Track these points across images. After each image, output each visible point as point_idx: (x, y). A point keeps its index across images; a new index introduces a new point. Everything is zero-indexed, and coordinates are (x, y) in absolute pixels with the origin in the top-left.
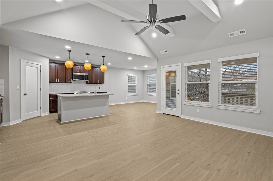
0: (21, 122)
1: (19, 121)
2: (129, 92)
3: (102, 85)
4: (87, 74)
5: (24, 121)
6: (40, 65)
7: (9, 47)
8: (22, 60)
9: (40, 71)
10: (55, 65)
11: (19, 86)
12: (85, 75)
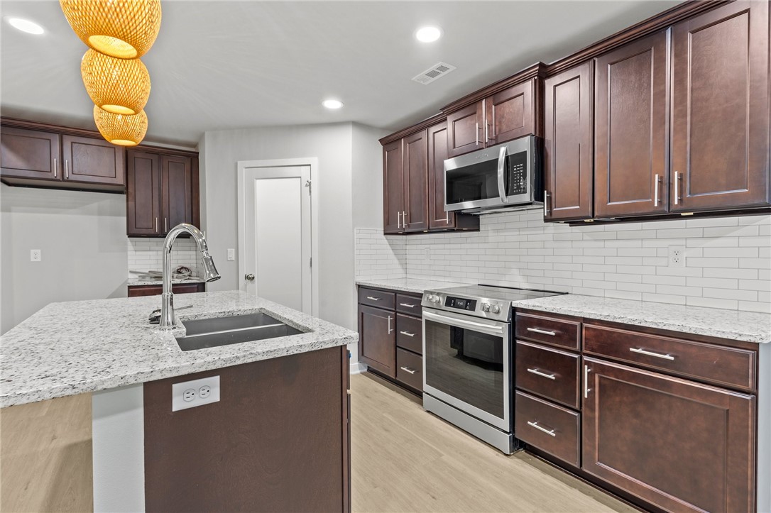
7: (206, 133)
8: (239, 163)
9: (310, 188)
10: (398, 148)
11: (234, 250)
12: (507, 158)
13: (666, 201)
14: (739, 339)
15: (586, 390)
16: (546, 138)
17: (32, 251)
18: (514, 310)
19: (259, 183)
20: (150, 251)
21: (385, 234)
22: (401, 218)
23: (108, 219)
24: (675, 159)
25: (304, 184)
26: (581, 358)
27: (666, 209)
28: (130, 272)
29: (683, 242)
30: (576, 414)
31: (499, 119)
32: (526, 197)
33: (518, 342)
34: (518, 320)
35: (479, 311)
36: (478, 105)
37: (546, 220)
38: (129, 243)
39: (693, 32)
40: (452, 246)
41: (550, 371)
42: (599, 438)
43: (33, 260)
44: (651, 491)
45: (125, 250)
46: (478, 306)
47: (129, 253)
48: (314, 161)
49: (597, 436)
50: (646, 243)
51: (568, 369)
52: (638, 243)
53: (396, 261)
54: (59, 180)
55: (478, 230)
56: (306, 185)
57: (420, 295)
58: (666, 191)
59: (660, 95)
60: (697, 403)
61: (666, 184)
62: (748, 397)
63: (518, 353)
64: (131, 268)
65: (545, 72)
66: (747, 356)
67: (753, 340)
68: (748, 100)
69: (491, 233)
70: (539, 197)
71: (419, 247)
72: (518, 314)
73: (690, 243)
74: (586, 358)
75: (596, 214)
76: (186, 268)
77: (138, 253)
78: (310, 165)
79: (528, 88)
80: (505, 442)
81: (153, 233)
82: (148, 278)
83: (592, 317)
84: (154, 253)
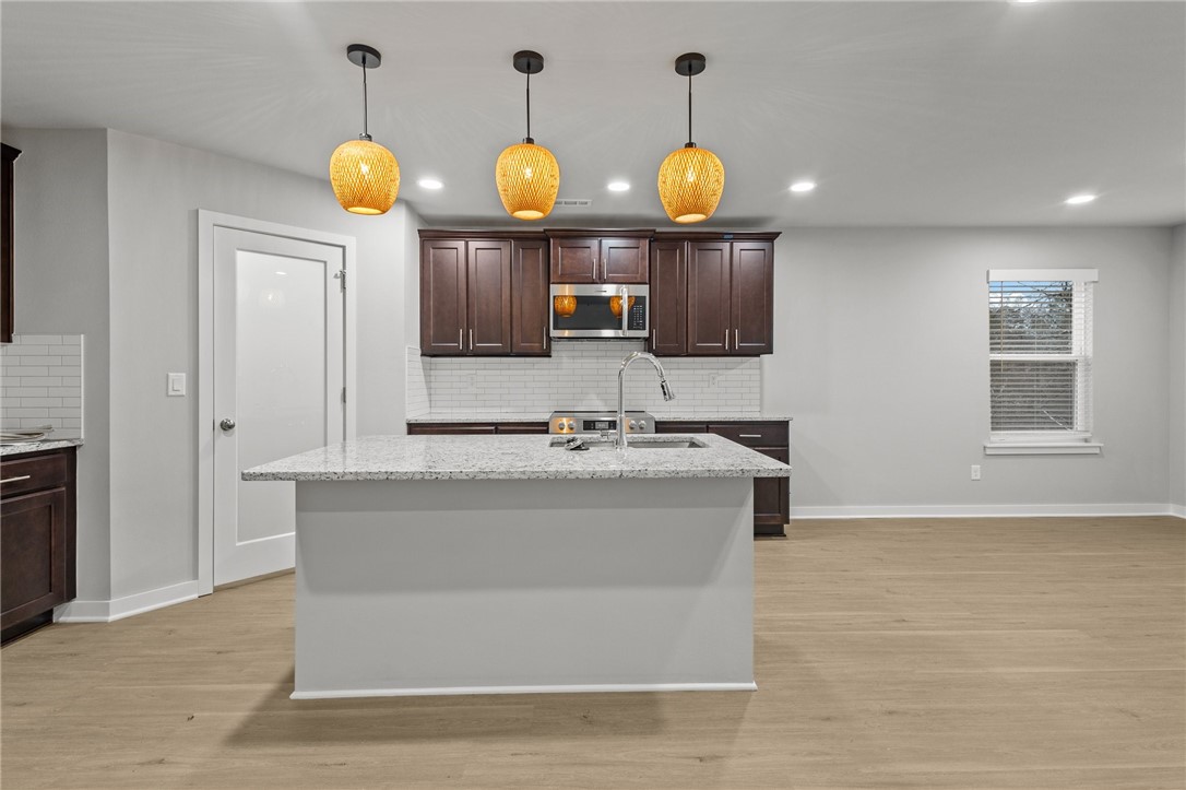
0: (195, 596)
1: (184, 592)
2: (1001, 419)
3: (761, 368)
4: (643, 291)
5: (217, 590)
6: (344, 247)
7: (110, 132)
8: (203, 212)
9: (343, 281)
10: (456, 250)
11: (183, 375)
18: (657, 423)
21: (422, 355)
22: (464, 337)
25: (331, 274)
29: (716, 371)
31: (616, 261)
32: (645, 333)
39: (740, 249)
48: (350, 242)
52: (692, 372)
53: (426, 392)
55: (550, 356)
56: (336, 276)
68: (765, 297)
71: (456, 372)
72: (659, 426)
73: (720, 372)
75: (689, 351)
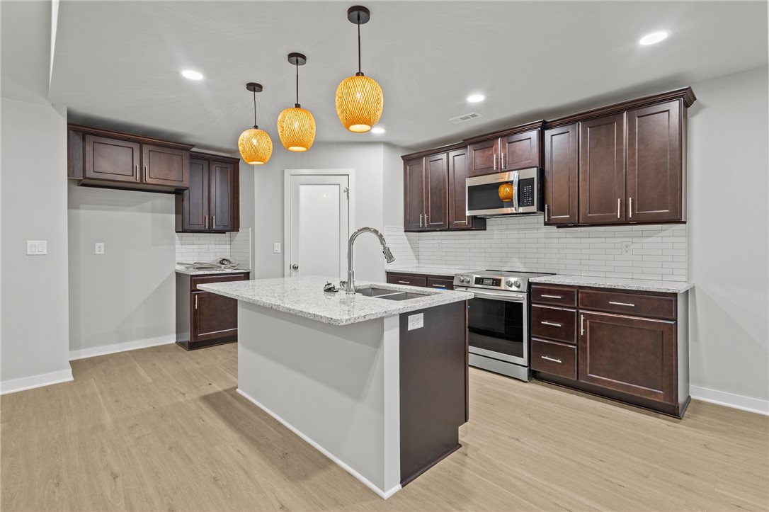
4: (532, 173)
8: (285, 170)
9: (348, 193)
10: (420, 164)
11: (279, 244)
12: (519, 181)
13: (624, 215)
14: (668, 291)
15: (582, 330)
16: (546, 169)
17: (97, 244)
18: (530, 284)
19: (302, 188)
20: (193, 244)
21: (405, 231)
22: (423, 219)
23: (159, 216)
24: (629, 191)
25: (342, 191)
26: (578, 311)
27: (624, 219)
28: (178, 263)
29: (630, 239)
30: (575, 347)
31: (513, 153)
32: (534, 208)
33: (533, 305)
34: (534, 291)
35: (503, 286)
36: (495, 141)
37: (546, 224)
38: (177, 238)
39: (638, 117)
40: (462, 241)
41: (557, 322)
42: (590, 359)
43: (97, 252)
44: (621, 384)
45: (174, 244)
46: (503, 283)
47: (177, 246)
48: (352, 172)
49: (588, 358)
50: (608, 240)
51: (569, 320)
52: (603, 240)
53: (412, 253)
54: (138, 183)
55: (485, 229)
56: (345, 191)
57: (452, 278)
58: (624, 209)
59: (620, 151)
60: (646, 330)
61: (625, 206)
62: (673, 323)
63: (532, 312)
64: (178, 259)
65: (545, 126)
66: (672, 300)
67: (675, 291)
68: (669, 161)
69: (496, 232)
70: (541, 208)
71: (431, 242)
72: (533, 286)
73: (635, 240)
74: (581, 311)
75: (580, 221)
76: (227, 260)
77: (184, 246)
78: (348, 175)
79: (533, 134)
80: (524, 373)
81: (203, 229)
82: (191, 269)
83: (585, 285)
84: (197, 246)
